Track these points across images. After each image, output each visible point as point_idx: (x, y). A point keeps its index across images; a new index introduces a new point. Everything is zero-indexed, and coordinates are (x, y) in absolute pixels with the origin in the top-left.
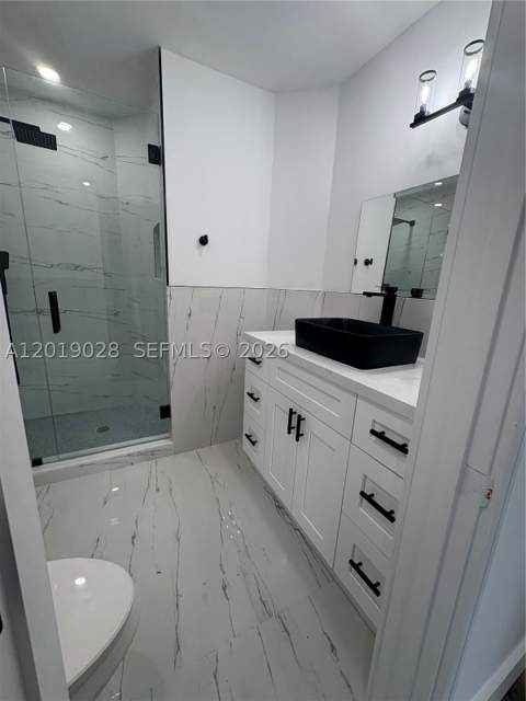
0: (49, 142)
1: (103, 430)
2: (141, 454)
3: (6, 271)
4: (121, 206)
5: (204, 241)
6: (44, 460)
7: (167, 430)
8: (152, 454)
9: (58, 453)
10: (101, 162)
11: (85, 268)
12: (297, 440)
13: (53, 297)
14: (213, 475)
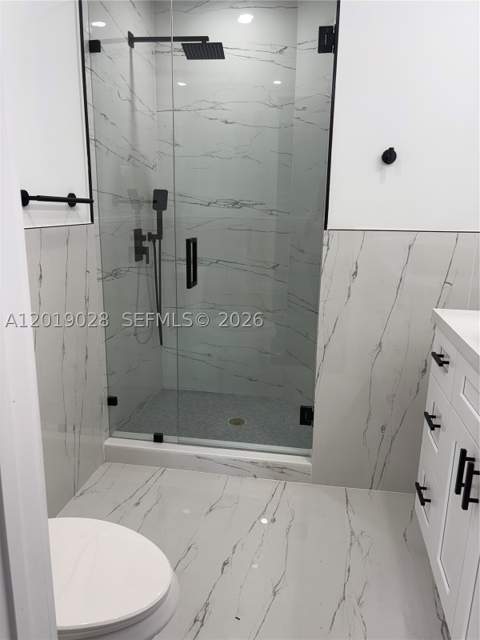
0: (215, 51)
1: (237, 422)
2: (268, 466)
3: (164, 212)
4: (296, 114)
5: (389, 157)
6: (165, 437)
7: (306, 443)
8: (281, 472)
9: (180, 435)
10: (278, 58)
11: (245, 205)
12: (465, 507)
13: (191, 245)
14: (357, 533)
